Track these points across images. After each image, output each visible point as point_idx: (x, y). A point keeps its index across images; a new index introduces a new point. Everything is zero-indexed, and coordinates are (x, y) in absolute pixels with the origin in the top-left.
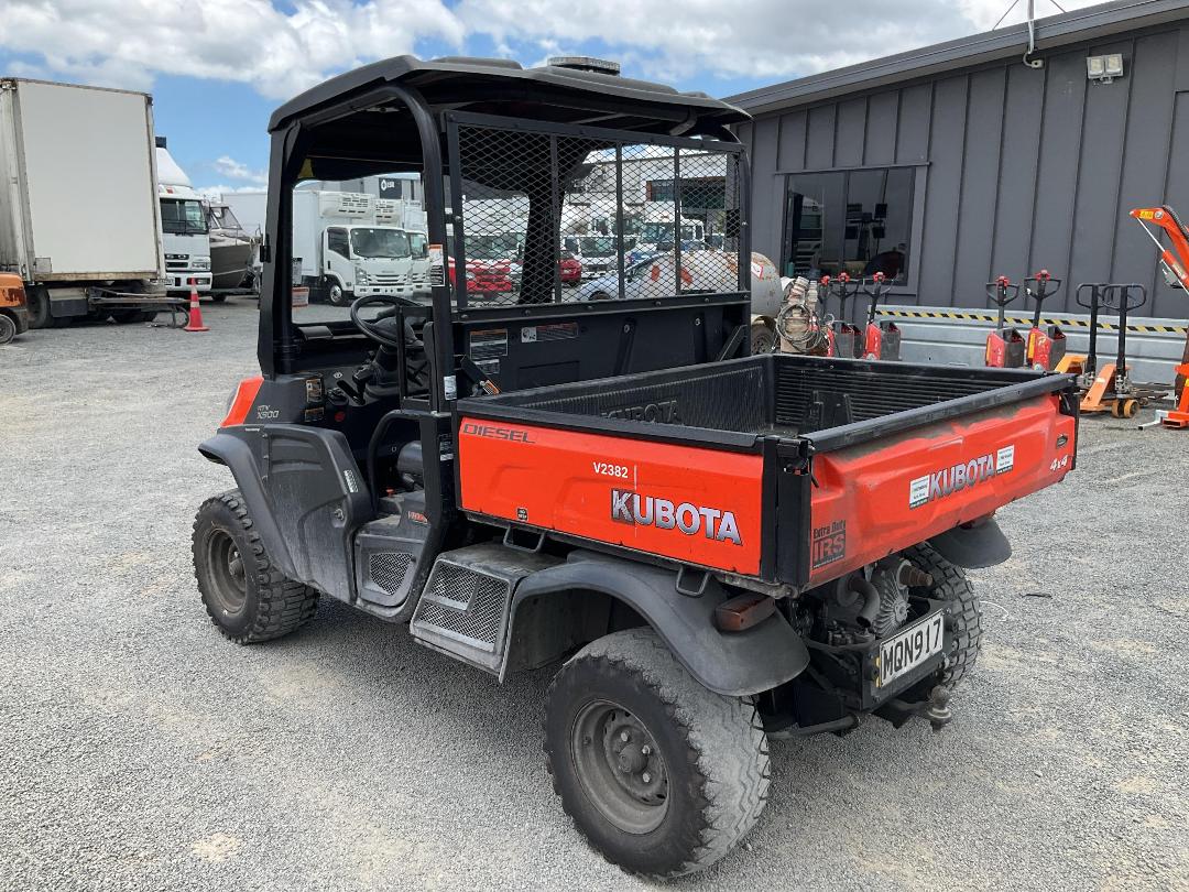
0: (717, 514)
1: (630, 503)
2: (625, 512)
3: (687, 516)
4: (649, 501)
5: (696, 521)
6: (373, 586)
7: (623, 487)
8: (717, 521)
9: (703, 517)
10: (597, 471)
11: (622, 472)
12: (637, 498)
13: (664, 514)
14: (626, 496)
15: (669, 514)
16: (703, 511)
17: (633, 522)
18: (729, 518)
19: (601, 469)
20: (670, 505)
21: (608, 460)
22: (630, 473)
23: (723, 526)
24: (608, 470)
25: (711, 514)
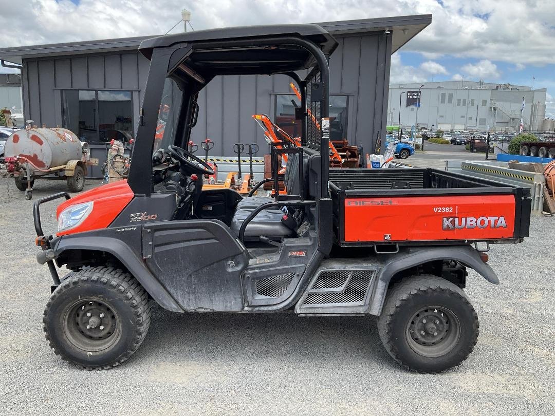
0: (497, 218)
1: (453, 222)
2: (451, 226)
3: (482, 222)
4: (464, 219)
5: (487, 222)
6: (259, 297)
7: (449, 216)
8: (496, 221)
9: (490, 221)
10: (436, 211)
11: (450, 210)
12: (457, 219)
13: (471, 223)
14: (451, 219)
15: (473, 223)
16: (489, 218)
17: (454, 229)
18: (502, 219)
19: (438, 210)
20: (474, 219)
21: (441, 206)
22: (454, 210)
23: (499, 222)
24: (442, 210)
25: (493, 219)
